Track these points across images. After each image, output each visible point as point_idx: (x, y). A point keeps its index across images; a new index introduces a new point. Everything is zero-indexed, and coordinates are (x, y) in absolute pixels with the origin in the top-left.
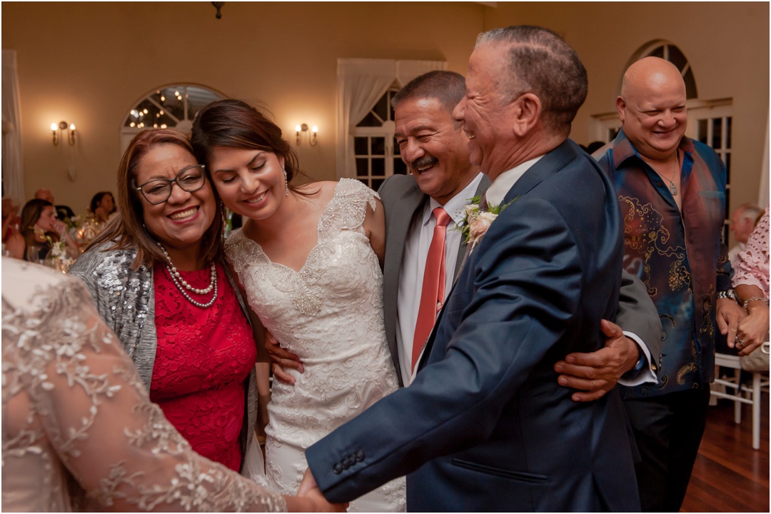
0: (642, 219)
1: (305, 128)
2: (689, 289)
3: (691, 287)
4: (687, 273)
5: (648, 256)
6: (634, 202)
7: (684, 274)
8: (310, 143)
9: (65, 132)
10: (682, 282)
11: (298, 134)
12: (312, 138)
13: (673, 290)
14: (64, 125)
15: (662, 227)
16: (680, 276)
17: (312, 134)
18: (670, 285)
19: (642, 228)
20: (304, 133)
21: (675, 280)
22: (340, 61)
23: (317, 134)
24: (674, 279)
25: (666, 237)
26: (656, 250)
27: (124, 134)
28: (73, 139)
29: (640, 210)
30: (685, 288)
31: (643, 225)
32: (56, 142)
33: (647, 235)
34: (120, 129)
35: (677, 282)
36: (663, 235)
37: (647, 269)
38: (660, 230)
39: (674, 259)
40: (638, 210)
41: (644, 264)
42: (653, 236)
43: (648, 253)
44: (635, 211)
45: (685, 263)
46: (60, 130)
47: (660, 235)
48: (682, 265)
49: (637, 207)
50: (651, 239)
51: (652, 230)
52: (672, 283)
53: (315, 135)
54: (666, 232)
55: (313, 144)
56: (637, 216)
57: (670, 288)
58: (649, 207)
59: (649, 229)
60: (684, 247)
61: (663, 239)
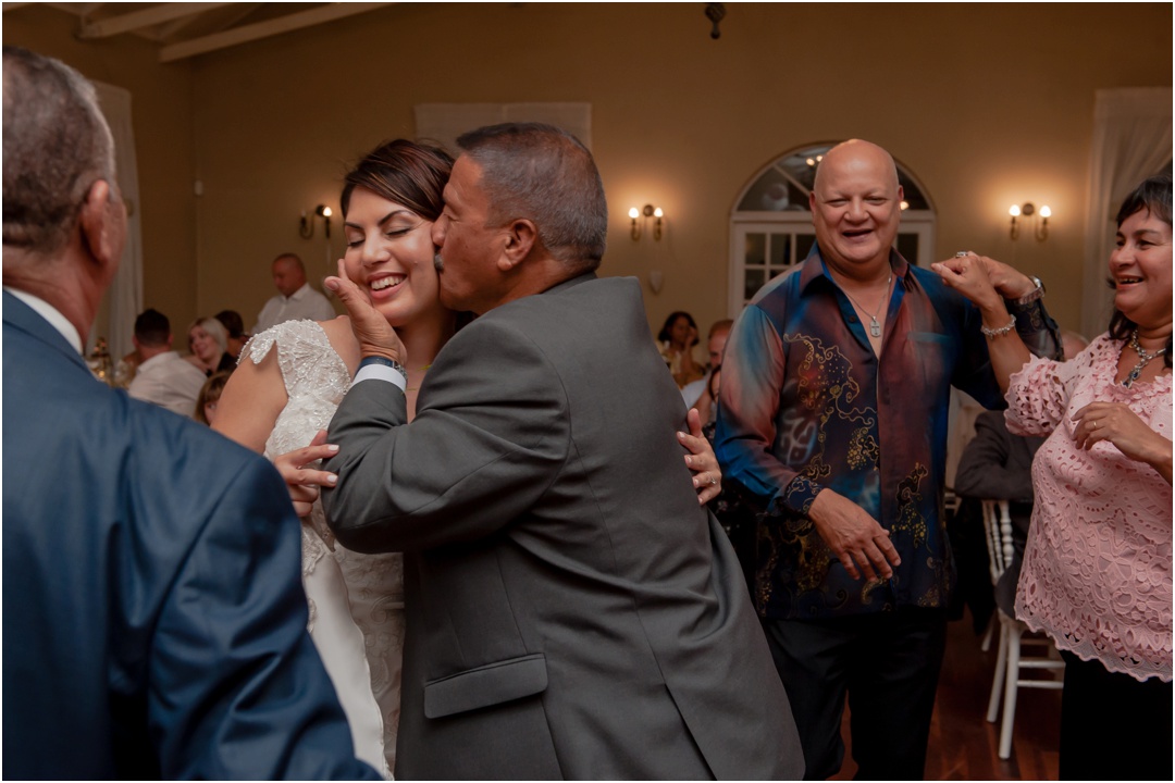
0: (822, 367)
1: (1028, 210)
2: (875, 469)
3: (878, 466)
4: (874, 445)
5: (825, 420)
6: (815, 343)
7: (871, 447)
8: (1037, 236)
9: (650, 221)
10: (866, 457)
11: (1014, 220)
12: (1040, 227)
13: (852, 468)
14: (649, 211)
15: (850, 379)
16: (864, 449)
17: (1041, 221)
18: (849, 461)
19: (822, 380)
20: (1027, 219)
21: (856, 455)
22: (1100, 94)
23: (1049, 221)
24: (855, 453)
25: (854, 393)
26: (836, 411)
27: (737, 222)
28: (659, 231)
29: (822, 354)
30: (869, 465)
31: (822, 376)
32: (636, 236)
33: (828, 390)
34: (729, 214)
35: (858, 458)
36: (850, 390)
37: (822, 438)
38: (847, 383)
39: (860, 424)
40: (817, 355)
41: (819, 431)
42: (836, 391)
43: (826, 415)
44: (814, 356)
45: (875, 431)
46: (643, 217)
47: (846, 389)
48: (868, 434)
49: (817, 350)
50: (831, 396)
51: (836, 383)
52: (851, 458)
53: (1045, 221)
54: (854, 386)
55: (1041, 236)
56: (815, 364)
57: (849, 465)
58: (834, 351)
59: (830, 382)
60: (876, 409)
61: (849, 398)
